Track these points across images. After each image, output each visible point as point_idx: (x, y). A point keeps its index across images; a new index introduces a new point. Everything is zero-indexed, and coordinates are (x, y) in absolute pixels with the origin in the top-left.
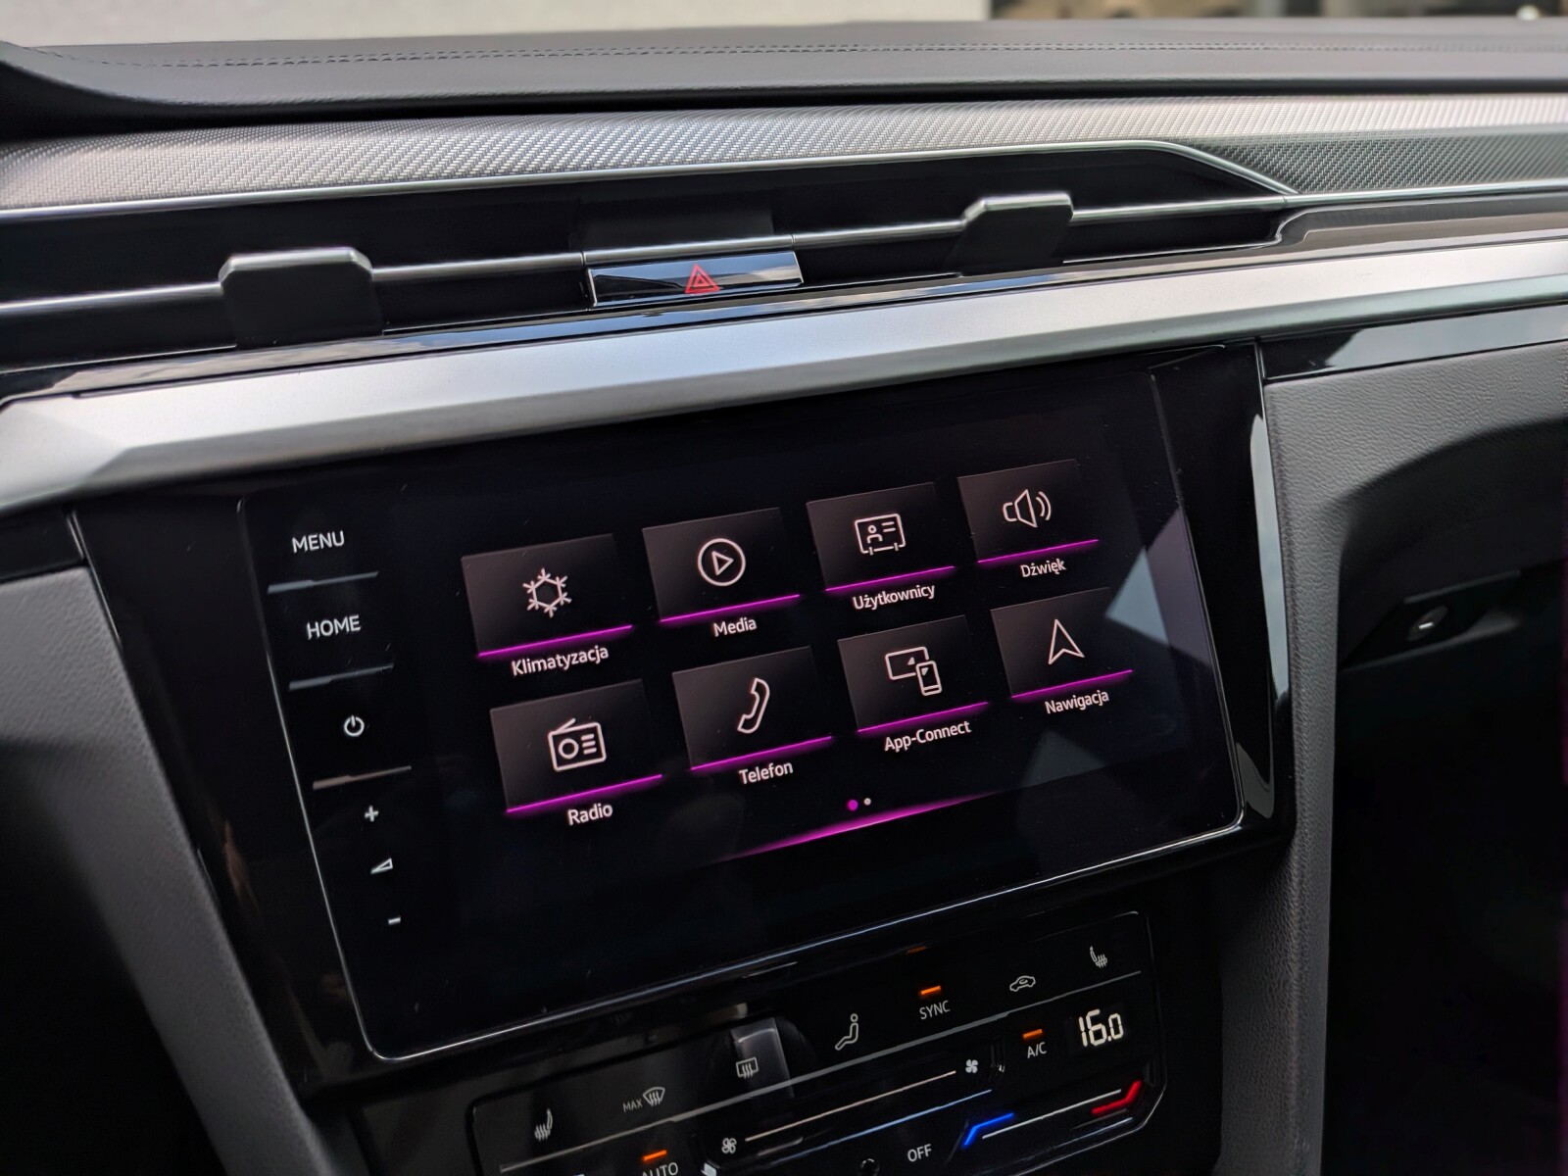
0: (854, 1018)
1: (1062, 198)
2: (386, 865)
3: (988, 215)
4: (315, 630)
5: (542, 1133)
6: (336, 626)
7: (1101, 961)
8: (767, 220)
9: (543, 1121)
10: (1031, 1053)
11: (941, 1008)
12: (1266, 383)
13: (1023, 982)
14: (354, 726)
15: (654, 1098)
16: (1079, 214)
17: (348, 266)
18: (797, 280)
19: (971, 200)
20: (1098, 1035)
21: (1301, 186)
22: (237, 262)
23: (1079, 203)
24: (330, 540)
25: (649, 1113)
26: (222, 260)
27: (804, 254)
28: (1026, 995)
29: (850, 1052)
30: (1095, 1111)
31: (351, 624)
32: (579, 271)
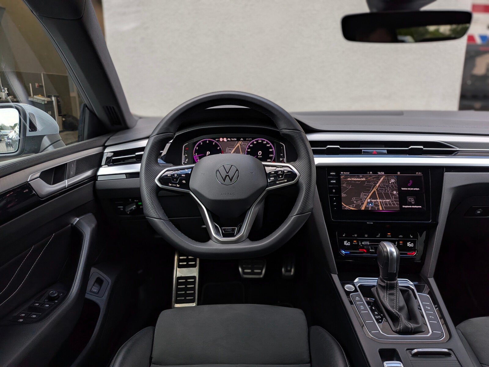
0: (379, 234)
1: (422, 147)
2: (335, 204)
3: (412, 148)
4: (332, 181)
5: (344, 235)
6: (333, 181)
7: (412, 237)
8: (384, 146)
9: (344, 234)
10: (400, 244)
11: (390, 236)
12: (445, 172)
13: (401, 236)
14: (334, 191)
15: (356, 236)
16: (424, 149)
17: (338, 148)
18: (386, 153)
19: (410, 146)
20: (410, 245)
21: (460, 148)
22: (328, 146)
23: (424, 147)
24: (334, 174)
25: (355, 237)
26: (327, 146)
27: (388, 150)
28: (401, 238)
29: (378, 238)
30: (408, 254)
31: (335, 181)
32: (361, 150)
